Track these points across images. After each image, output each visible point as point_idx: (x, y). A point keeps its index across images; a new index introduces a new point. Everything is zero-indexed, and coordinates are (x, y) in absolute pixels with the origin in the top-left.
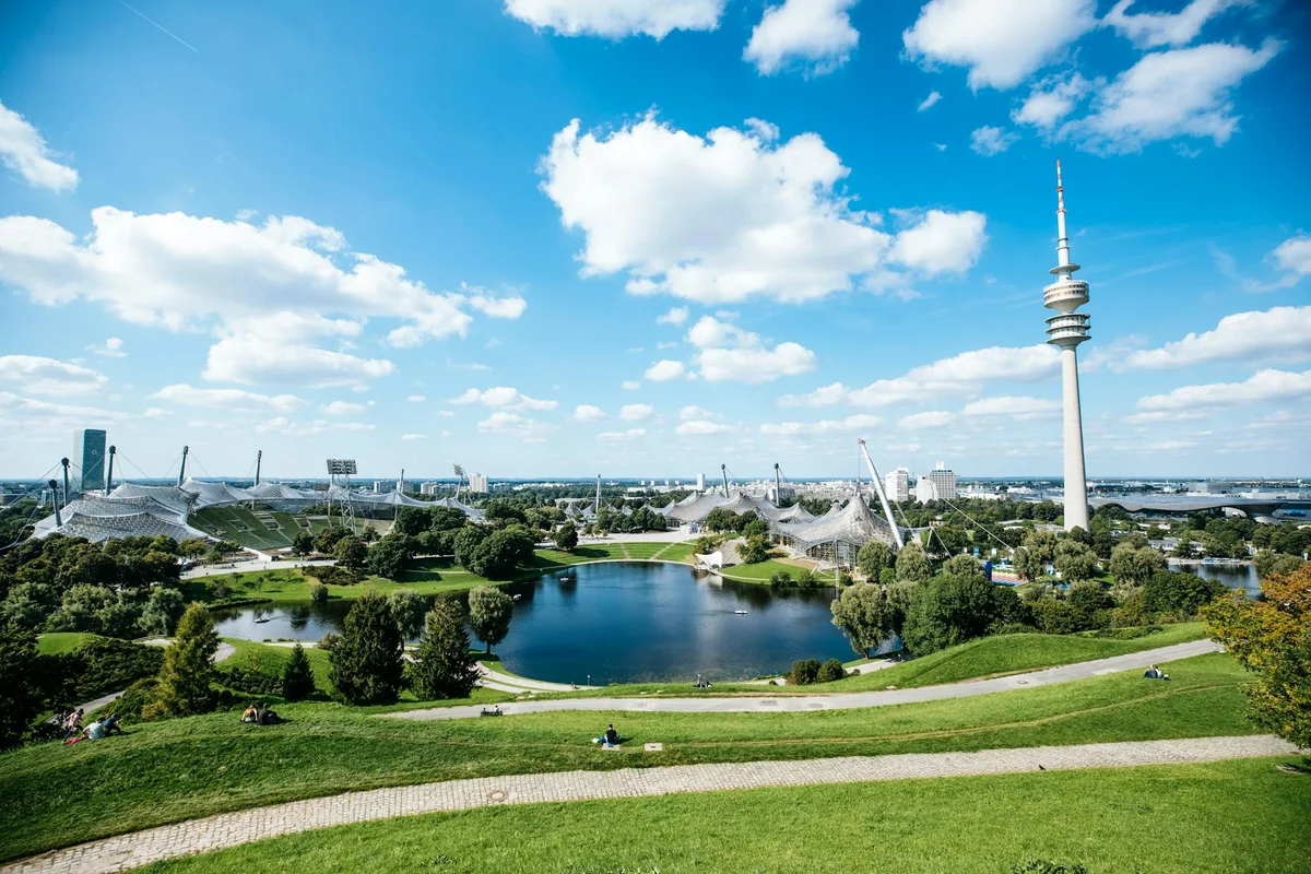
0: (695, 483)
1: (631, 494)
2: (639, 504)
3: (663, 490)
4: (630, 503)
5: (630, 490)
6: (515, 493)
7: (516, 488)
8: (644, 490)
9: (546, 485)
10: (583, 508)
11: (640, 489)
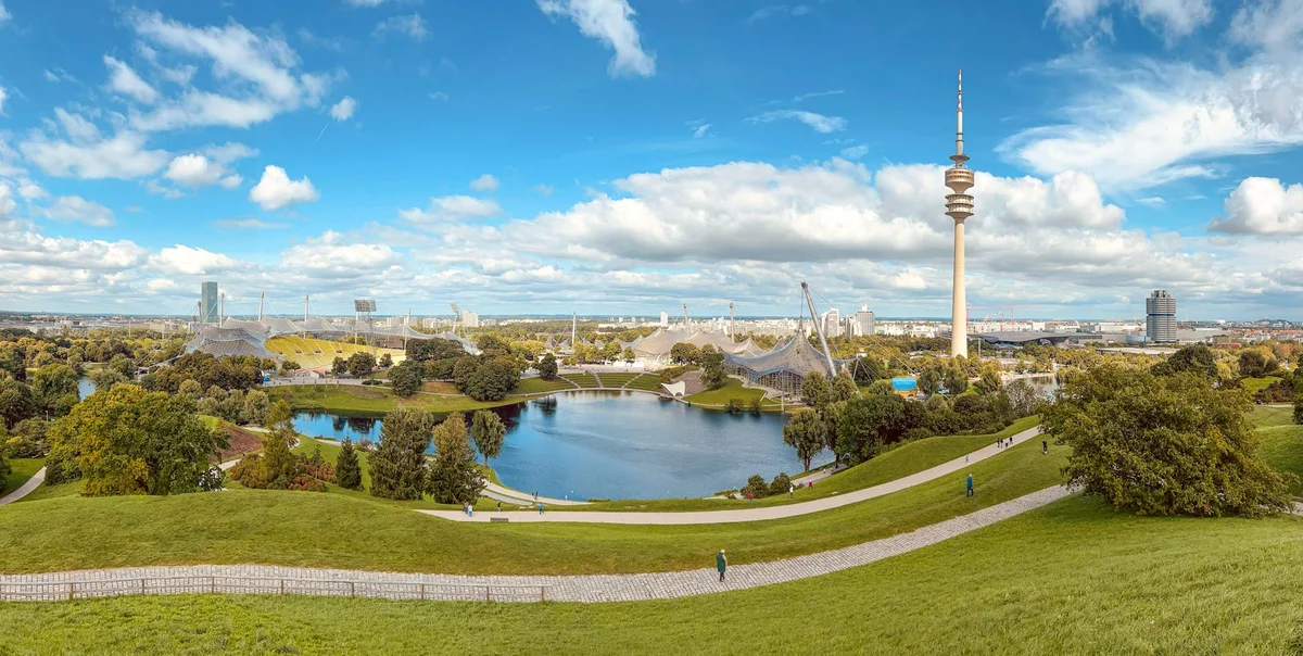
0: (659, 319)
1: (601, 330)
2: (610, 339)
3: (630, 325)
4: (601, 338)
5: (601, 326)
6: (501, 328)
7: (502, 324)
8: (614, 326)
9: (527, 321)
10: (560, 342)
11: (610, 325)
